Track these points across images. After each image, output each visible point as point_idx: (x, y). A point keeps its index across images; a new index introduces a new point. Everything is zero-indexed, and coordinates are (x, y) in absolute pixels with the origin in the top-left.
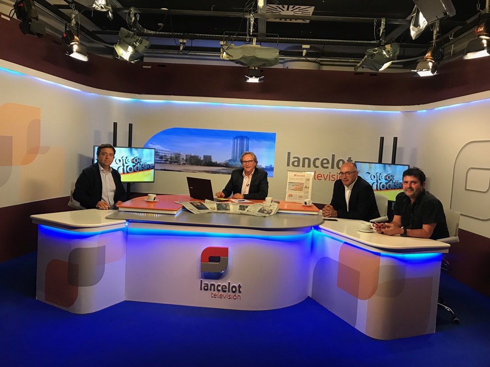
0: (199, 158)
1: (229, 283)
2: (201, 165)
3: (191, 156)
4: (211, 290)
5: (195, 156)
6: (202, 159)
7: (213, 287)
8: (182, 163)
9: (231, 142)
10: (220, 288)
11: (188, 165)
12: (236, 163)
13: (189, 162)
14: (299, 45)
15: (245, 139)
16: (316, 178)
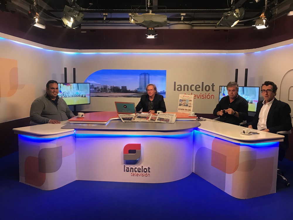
0: (119, 88)
1: (142, 166)
2: (120, 92)
3: (114, 87)
4: (131, 171)
5: (116, 87)
6: (121, 88)
7: (132, 170)
8: (108, 91)
9: (139, 77)
10: (136, 170)
11: (112, 93)
12: (142, 90)
13: (113, 91)
14: (179, 13)
15: (147, 75)
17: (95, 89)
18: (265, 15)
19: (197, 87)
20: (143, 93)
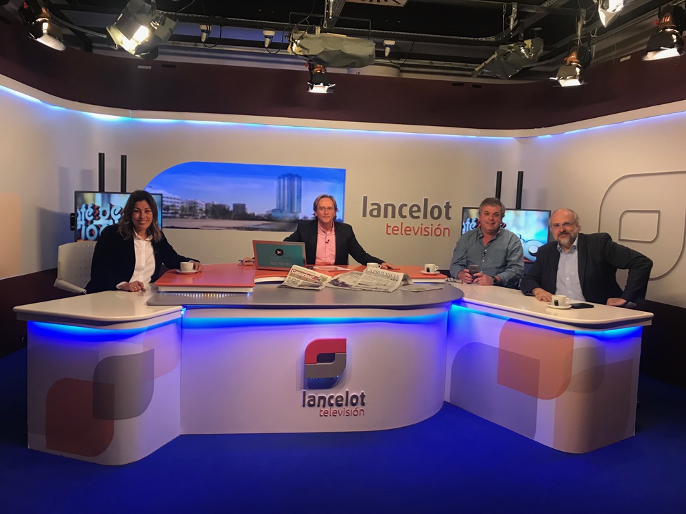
0: (227, 207)
1: (347, 392)
2: (230, 219)
3: (214, 206)
5: (220, 206)
6: (231, 209)
7: (322, 401)
8: (200, 215)
9: (275, 183)
10: (332, 401)
11: (210, 220)
12: (284, 214)
13: (212, 214)
14: (379, 40)
15: (296, 178)
16: (403, 232)
17: (167, 208)
18: (579, 57)
19: (413, 210)
20: (285, 221)
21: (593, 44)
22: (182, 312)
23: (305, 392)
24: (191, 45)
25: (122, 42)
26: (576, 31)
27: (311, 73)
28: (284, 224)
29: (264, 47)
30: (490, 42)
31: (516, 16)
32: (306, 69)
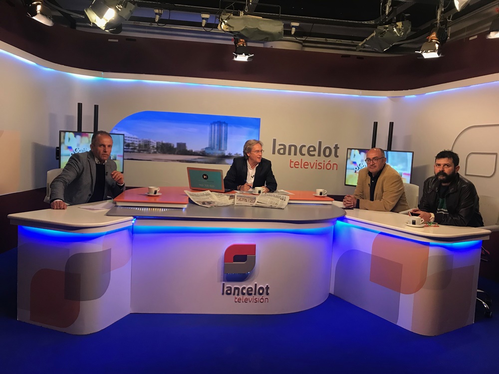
0: (172, 145)
1: (256, 285)
2: (174, 154)
3: (163, 144)
5: (167, 144)
6: (175, 146)
7: (237, 291)
8: (152, 151)
9: (208, 128)
10: (244, 291)
11: (160, 154)
12: (214, 151)
13: (161, 150)
14: (288, 22)
15: (224, 125)
16: (302, 166)
17: (128, 145)
18: (438, 36)
19: (310, 150)
20: (215, 157)
21: (449, 27)
22: (133, 222)
23: (224, 284)
24: (147, 24)
25: (95, 21)
26: (436, 17)
27: (236, 46)
28: (214, 158)
29: (201, 26)
30: (371, 24)
31: (390, 4)
32: (232, 43)
